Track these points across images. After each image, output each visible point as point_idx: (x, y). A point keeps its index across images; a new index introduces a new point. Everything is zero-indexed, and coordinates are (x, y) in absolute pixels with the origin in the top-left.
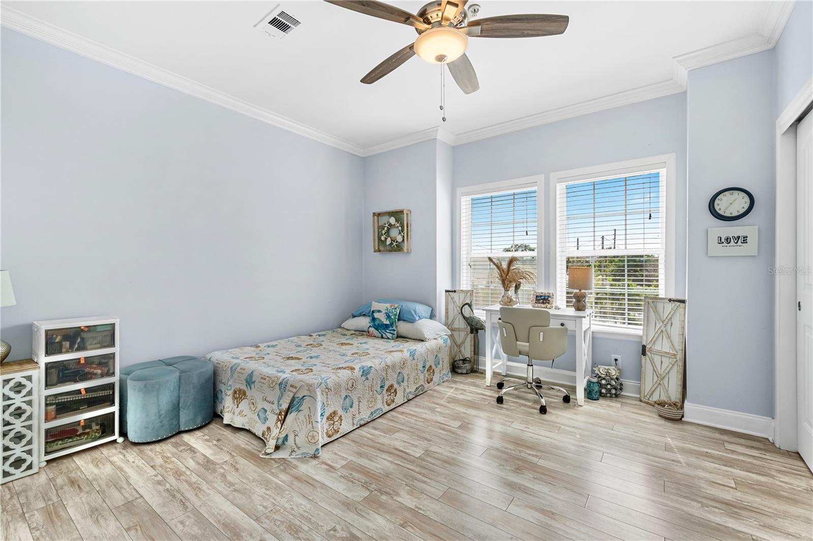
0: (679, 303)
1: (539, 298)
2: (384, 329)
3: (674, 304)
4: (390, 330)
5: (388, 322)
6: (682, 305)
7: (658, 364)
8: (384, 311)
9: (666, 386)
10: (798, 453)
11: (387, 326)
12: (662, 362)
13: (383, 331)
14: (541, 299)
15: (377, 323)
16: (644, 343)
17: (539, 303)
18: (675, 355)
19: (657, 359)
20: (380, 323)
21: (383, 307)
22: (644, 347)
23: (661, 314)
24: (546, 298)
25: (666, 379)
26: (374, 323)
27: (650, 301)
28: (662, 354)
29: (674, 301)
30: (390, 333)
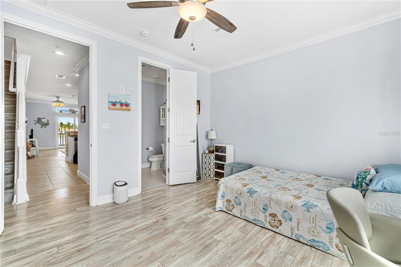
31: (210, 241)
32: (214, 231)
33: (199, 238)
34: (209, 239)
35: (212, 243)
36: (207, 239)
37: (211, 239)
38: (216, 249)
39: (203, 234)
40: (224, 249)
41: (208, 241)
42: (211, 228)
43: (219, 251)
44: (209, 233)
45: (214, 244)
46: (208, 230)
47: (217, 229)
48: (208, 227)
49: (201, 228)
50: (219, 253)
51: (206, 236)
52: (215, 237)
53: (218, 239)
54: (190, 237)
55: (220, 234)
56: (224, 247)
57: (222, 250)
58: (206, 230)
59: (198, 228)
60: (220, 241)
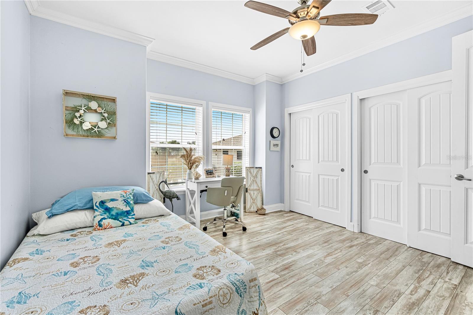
0: (259, 169)
1: (208, 172)
2: (126, 216)
3: (257, 169)
4: (132, 215)
5: (128, 209)
6: (261, 169)
7: (253, 195)
8: (120, 199)
9: (256, 202)
10: (290, 211)
11: (128, 213)
12: (254, 193)
13: (125, 218)
14: (209, 172)
15: (114, 213)
16: (246, 187)
17: (209, 175)
18: (259, 189)
19: (252, 193)
20: (119, 212)
21: (116, 194)
22: (247, 189)
23: (253, 174)
24: (211, 171)
25: (256, 200)
26: (110, 213)
27: (248, 169)
28: (254, 190)
29: (258, 168)
30: (132, 218)
31: (283, 273)
32: (277, 283)
33: (297, 277)
34: (285, 275)
35: (281, 271)
36: (287, 275)
37: (282, 275)
38: (278, 266)
39: (292, 281)
40: (270, 265)
41: (285, 273)
42: (281, 288)
43: (275, 264)
44: (284, 282)
45: (279, 270)
46: (286, 287)
47: (273, 286)
48: (285, 290)
49: (295, 289)
50: (275, 263)
51: (288, 279)
52: (278, 276)
53: (274, 274)
54: (307, 280)
55: (271, 279)
56: (270, 266)
57: (272, 264)
58: (288, 286)
59: (300, 291)
60: (272, 271)
